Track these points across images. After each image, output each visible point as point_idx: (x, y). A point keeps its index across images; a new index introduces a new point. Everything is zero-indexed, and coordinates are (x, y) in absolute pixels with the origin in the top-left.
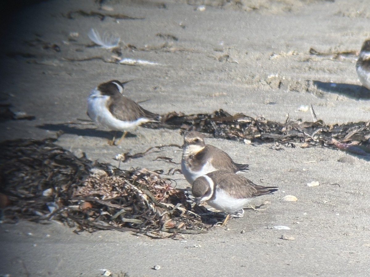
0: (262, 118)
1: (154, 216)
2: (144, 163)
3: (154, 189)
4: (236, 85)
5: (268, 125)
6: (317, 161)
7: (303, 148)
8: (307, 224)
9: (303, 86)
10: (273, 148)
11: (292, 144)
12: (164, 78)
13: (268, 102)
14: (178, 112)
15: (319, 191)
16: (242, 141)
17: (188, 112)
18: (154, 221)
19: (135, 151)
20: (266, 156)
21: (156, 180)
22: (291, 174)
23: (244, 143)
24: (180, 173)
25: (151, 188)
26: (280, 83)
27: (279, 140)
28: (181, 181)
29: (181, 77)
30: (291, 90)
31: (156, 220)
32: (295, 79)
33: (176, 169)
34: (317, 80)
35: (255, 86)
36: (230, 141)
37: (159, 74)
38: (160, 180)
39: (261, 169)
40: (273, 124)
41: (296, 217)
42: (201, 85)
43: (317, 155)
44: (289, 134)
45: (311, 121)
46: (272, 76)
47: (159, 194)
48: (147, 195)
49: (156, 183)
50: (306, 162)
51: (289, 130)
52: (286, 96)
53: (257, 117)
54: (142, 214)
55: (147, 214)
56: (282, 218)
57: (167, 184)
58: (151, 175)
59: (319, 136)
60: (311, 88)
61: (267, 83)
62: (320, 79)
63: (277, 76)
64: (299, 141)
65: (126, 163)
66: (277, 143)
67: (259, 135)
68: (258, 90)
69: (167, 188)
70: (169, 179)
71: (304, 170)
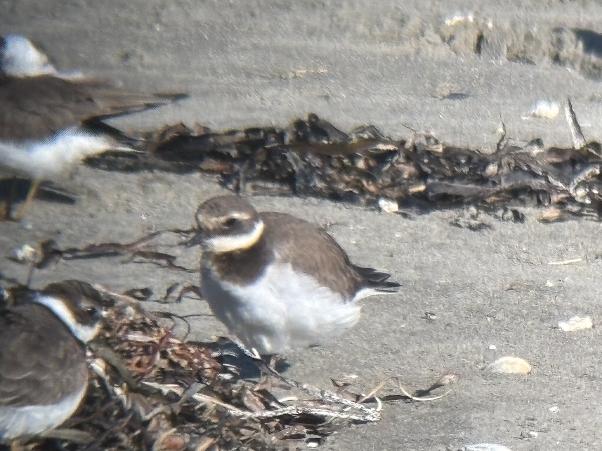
0: (428, 138)
1: (126, 421)
2: (95, 268)
3: (126, 344)
4: (354, 47)
5: (448, 159)
6: (586, 258)
7: (546, 221)
8: (560, 438)
9: (545, 45)
10: (462, 225)
11: (515, 213)
12: (151, 27)
13: (446, 92)
14: (190, 123)
15: (593, 344)
16: (372, 204)
17: (220, 124)
18: (128, 434)
19: (69, 237)
20: (440, 246)
21: (131, 318)
22: (513, 297)
23: (380, 210)
24: (198, 297)
25: (116, 341)
26: (480, 38)
27: (478, 201)
28: (203, 322)
29: (197, 24)
30: (509, 59)
31: (132, 430)
32: (523, 26)
33: (186, 284)
34: (584, 26)
35: (409, 47)
36: (339, 205)
37: (135, 17)
38: (144, 319)
39: (428, 285)
40: (463, 155)
41: (528, 419)
42: (256, 47)
43: (585, 243)
44: (507, 180)
45: (567, 145)
46: (457, 18)
47: (138, 358)
48: (107, 362)
49: (132, 326)
50: (555, 263)
51: (505, 170)
52: (496, 74)
53: (416, 135)
54: (92, 413)
55: (107, 414)
56: (487, 421)
57: (162, 330)
58: (116, 305)
59: (591, 188)
60: (567, 51)
61: (444, 39)
62: (591, 24)
63: (470, 18)
64: (535, 202)
65: (44, 271)
66: (473, 210)
67: (422, 188)
68: (416, 60)
69: (161, 340)
70: (168, 315)
71: (550, 284)
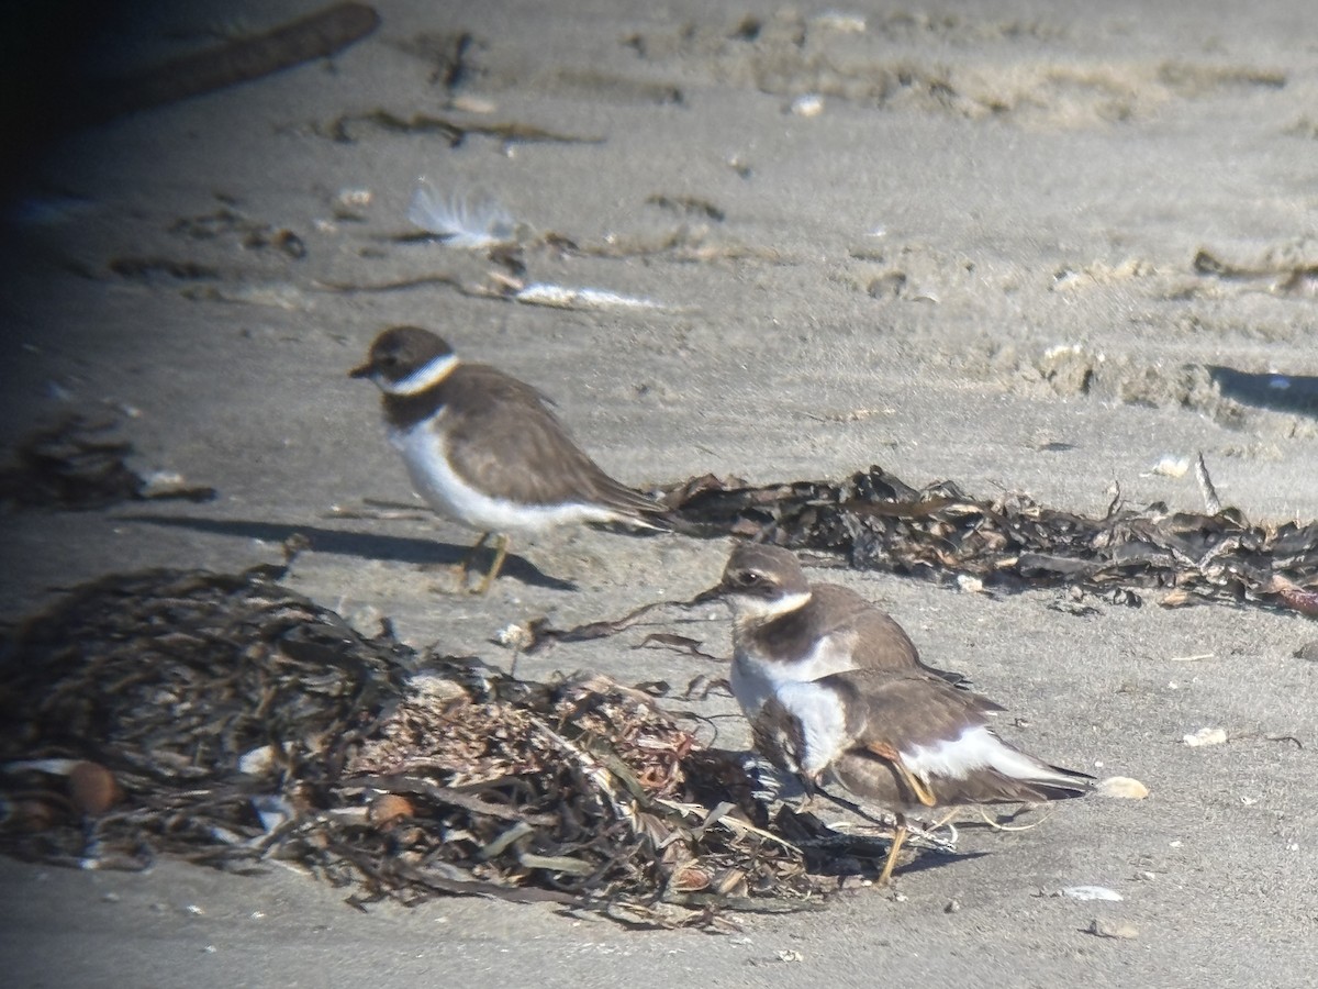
0: (1022, 499)
1: (635, 848)
2: (599, 655)
3: (636, 751)
4: (929, 383)
5: (1045, 525)
6: (1218, 653)
7: (1169, 606)
8: (1183, 881)
9: (1172, 386)
10: (1063, 608)
11: (1130, 594)
12: (674, 353)
13: (1045, 442)
14: (722, 476)
15: (1226, 763)
16: (950, 580)
17: (760, 476)
18: (637, 866)
19: (568, 615)
20: (1035, 635)
21: (643, 719)
22: (1126, 702)
23: (959, 587)
24: (728, 694)
25: (623, 747)
26: (1089, 374)
27: (1083, 579)
28: (735, 724)
29: (734, 350)
30: (1127, 402)
31: (644, 861)
32: (1144, 360)
33: (713, 678)
34: (1221, 362)
35: (999, 384)
36: (906, 580)
37: (655, 341)
38: (658, 719)
39: (1019, 683)
40: (1064, 520)
41: (1144, 856)
42: (807, 381)
43: (1219, 636)
44: (1119, 555)
45: (1198, 510)
46: (1061, 349)
47: (652, 769)
48: (613, 773)
49: (645, 729)
50: (1180, 659)
51: (1118, 541)
52: (1108, 421)
53: (1006, 494)
54: (594, 837)
55: (611, 840)
56: (1091, 858)
57: (681, 734)
58: (625, 701)
59: (1228, 565)
60: (1200, 393)
61: (1043, 376)
62: (1229, 359)
63: (1077, 349)
64: (1156, 582)
65: (535, 658)
66: (1077, 590)
67: (1013, 561)
68: (1008, 400)
69: (680, 747)
70: (691, 716)
71: (1173, 686)
